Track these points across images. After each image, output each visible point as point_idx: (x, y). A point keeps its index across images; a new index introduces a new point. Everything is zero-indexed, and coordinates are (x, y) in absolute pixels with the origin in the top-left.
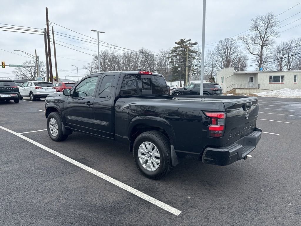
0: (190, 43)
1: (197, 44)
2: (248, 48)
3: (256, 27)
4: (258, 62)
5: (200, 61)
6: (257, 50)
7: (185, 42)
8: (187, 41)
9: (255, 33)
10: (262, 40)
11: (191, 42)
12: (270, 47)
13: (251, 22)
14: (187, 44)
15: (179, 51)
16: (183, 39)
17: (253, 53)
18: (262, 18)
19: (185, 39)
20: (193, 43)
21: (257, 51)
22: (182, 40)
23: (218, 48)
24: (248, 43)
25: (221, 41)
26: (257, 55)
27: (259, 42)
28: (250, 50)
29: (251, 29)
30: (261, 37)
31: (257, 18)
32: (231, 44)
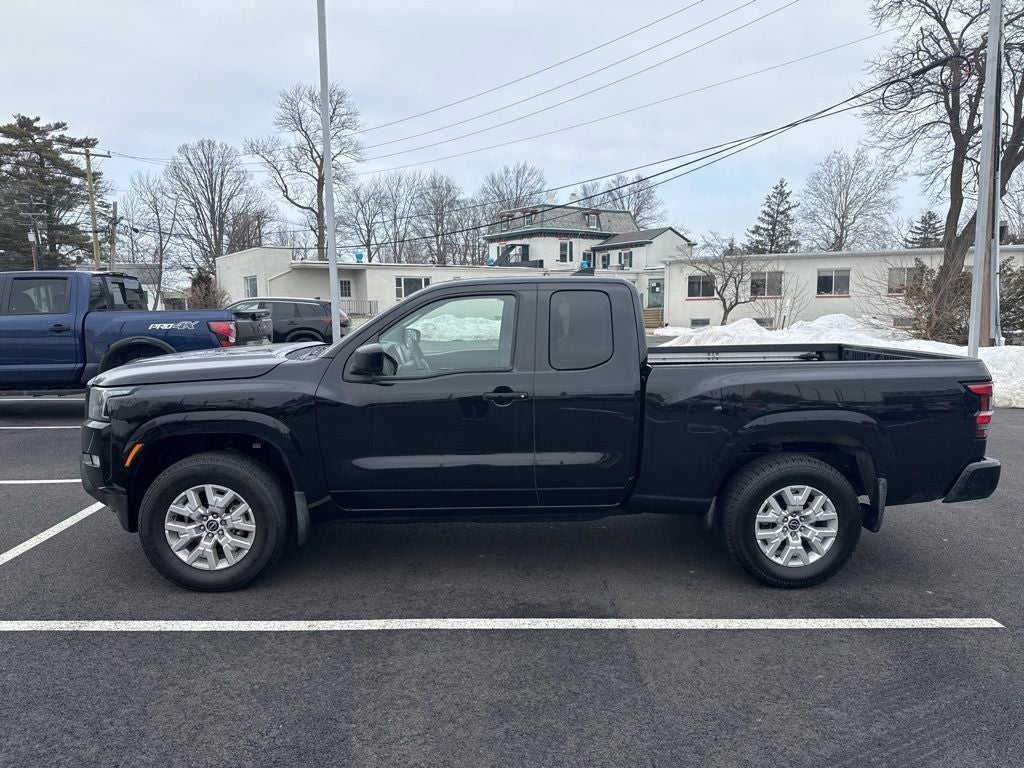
0: (63, 136)
1: (94, 144)
2: (280, 182)
3: (297, 121)
4: (315, 232)
5: (99, 209)
6: (308, 194)
7: (37, 129)
8: (49, 128)
9: (293, 138)
10: (319, 163)
11: (68, 134)
12: (344, 188)
13: (281, 100)
14: (49, 137)
15: (18, 164)
16: (32, 118)
17: (296, 201)
18: (311, 95)
19: (38, 119)
21: (308, 196)
22: (25, 123)
23: (176, 171)
24: (279, 168)
25: (185, 147)
26: (308, 208)
27: (311, 167)
28: (285, 191)
29: (282, 123)
30: (315, 155)
31: (297, 91)
32: (223, 164)
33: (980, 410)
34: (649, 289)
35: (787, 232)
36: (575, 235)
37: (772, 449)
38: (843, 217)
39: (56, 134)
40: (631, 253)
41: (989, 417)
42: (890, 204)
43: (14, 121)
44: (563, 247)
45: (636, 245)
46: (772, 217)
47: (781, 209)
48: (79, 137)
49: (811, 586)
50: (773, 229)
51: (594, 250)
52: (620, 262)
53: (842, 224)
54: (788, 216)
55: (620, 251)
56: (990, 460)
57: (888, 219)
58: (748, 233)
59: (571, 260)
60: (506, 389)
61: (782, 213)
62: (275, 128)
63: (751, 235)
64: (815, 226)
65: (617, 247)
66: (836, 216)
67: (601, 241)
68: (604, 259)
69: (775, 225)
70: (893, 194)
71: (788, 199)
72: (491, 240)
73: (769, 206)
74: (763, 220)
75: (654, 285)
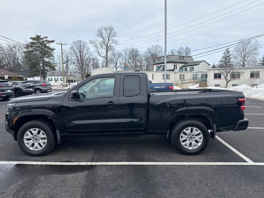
0: (47, 40)
1: (54, 42)
2: (98, 50)
3: (101, 35)
4: (105, 62)
6: (104, 53)
7: (41, 38)
8: (44, 38)
9: (100, 40)
10: (106, 45)
11: (48, 39)
13: (98, 30)
14: (43, 40)
17: (101, 55)
19: (41, 36)
20: (50, 40)
21: (104, 55)
22: (38, 37)
23: (72, 48)
24: (97, 47)
25: (74, 42)
26: (104, 57)
27: (105, 47)
28: (99, 53)
29: (97, 36)
30: (106, 43)
31: (102, 27)
32: (84, 46)
33: (242, 106)
34: (201, 76)
35: (229, 61)
36: (178, 63)
37: (186, 117)
38: (244, 57)
39: (45, 39)
40: (193, 67)
41: (245, 107)
42: (257, 54)
43: (35, 36)
44: (175, 66)
45: (195, 65)
46: (225, 57)
47: (228, 55)
48: (51, 40)
49: (196, 155)
50: (226, 61)
51: (182, 66)
52: (190, 69)
53: (244, 59)
54: (229, 57)
55: (190, 67)
56: (246, 119)
57: (256, 58)
58: (219, 62)
59: (176, 69)
60: (112, 102)
61: (228, 57)
62: (96, 37)
63: (220, 62)
64: (236, 60)
65: (189, 66)
66: (242, 57)
67: (184, 64)
68: (185, 69)
69: (226, 60)
70: (258, 51)
71: (230, 53)
72: (155, 64)
73: (224, 55)
74: (223, 58)
75: (203, 75)
